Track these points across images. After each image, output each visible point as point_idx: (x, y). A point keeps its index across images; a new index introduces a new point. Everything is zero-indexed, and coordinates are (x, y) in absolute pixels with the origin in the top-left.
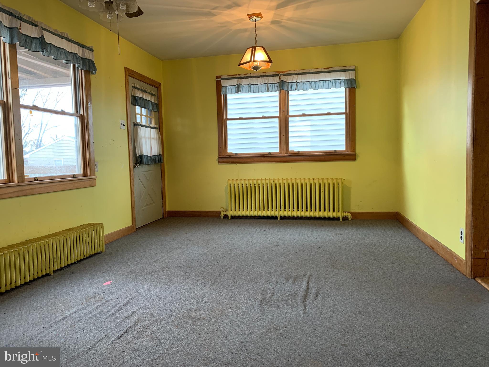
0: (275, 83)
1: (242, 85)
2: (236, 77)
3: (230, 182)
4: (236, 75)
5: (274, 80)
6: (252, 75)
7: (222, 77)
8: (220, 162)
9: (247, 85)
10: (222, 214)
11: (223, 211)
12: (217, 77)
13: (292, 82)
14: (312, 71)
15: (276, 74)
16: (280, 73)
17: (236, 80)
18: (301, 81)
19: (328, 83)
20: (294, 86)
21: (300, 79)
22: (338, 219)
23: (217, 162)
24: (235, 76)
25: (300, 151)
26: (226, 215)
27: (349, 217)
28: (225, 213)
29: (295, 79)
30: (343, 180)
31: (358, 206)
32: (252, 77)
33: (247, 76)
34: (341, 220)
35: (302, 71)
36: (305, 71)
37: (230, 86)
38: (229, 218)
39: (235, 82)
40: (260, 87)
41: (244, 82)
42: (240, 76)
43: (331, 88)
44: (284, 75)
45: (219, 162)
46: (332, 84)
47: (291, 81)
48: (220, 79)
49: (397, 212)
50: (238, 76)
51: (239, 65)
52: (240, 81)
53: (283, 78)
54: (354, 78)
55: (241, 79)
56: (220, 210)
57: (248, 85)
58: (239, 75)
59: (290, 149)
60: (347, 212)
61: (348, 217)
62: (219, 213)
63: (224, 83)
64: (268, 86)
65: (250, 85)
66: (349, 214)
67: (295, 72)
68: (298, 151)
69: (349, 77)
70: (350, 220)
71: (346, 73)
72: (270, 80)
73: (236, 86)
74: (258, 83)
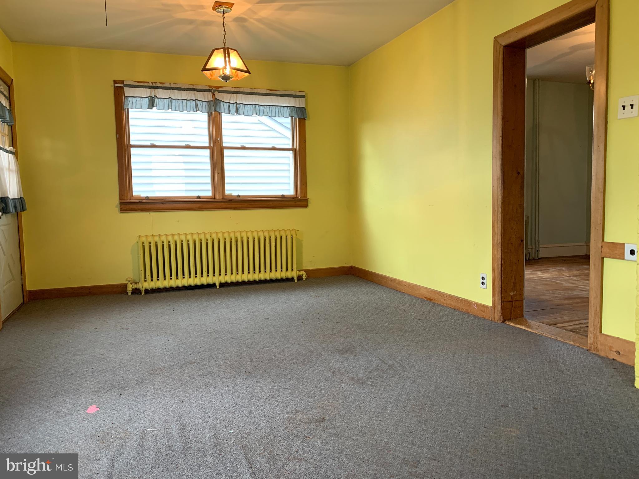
0: (206, 100)
1: (158, 98)
2: (148, 85)
3: (144, 239)
4: (148, 82)
5: (204, 97)
6: (173, 86)
7: (125, 83)
8: (122, 210)
9: (166, 99)
10: (130, 288)
11: (132, 284)
12: (115, 82)
13: (230, 103)
14: (255, 91)
15: (208, 88)
16: (214, 89)
17: (148, 90)
18: (241, 103)
19: (274, 109)
20: (233, 107)
21: (241, 100)
22: (292, 279)
23: (118, 209)
24: (146, 84)
25: (240, 194)
26: (136, 289)
27: (304, 276)
28: (135, 286)
29: (233, 98)
30: (297, 232)
31: (311, 261)
32: (173, 89)
33: (164, 85)
34: (296, 281)
35: (241, 90)
36: (245, 91)
37: (140, 98)
38: (143, 293)
39: (147, 92)
40: (185, 104)
41: (160, 93)
42: (154, 85)
43: (279, 116)
44: (219, 91)
45: (120, 209)
46: (278, 111)
47: (228, 101)
48: (122, 85)
49: (351, 266)
50: (151, 85)
51: (202, 71)
52: (155, 92)
53: (219, 96)
54: (304, 106)
55: (156, 90)
56: (126, 282)
57: (168, 98)
58: (152, 83)
59: (227, 193)
60: (301, 270)
61: (302, 277)
62: (125, 286)
63: (128, 92)
64: (196, 104)
65: (170, 99)
66: (304, 273)
67: (233, 90)
68: (237, 195)
69: (300, 105)
70: (304, 279)
71: (295, 100)
72: (200, 96)
73: (149, 98)
74: (182, 97)
